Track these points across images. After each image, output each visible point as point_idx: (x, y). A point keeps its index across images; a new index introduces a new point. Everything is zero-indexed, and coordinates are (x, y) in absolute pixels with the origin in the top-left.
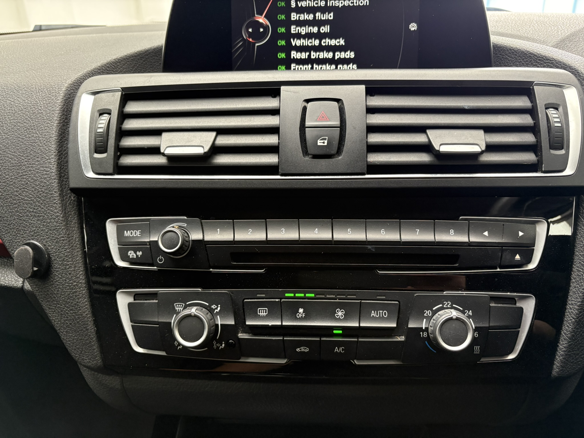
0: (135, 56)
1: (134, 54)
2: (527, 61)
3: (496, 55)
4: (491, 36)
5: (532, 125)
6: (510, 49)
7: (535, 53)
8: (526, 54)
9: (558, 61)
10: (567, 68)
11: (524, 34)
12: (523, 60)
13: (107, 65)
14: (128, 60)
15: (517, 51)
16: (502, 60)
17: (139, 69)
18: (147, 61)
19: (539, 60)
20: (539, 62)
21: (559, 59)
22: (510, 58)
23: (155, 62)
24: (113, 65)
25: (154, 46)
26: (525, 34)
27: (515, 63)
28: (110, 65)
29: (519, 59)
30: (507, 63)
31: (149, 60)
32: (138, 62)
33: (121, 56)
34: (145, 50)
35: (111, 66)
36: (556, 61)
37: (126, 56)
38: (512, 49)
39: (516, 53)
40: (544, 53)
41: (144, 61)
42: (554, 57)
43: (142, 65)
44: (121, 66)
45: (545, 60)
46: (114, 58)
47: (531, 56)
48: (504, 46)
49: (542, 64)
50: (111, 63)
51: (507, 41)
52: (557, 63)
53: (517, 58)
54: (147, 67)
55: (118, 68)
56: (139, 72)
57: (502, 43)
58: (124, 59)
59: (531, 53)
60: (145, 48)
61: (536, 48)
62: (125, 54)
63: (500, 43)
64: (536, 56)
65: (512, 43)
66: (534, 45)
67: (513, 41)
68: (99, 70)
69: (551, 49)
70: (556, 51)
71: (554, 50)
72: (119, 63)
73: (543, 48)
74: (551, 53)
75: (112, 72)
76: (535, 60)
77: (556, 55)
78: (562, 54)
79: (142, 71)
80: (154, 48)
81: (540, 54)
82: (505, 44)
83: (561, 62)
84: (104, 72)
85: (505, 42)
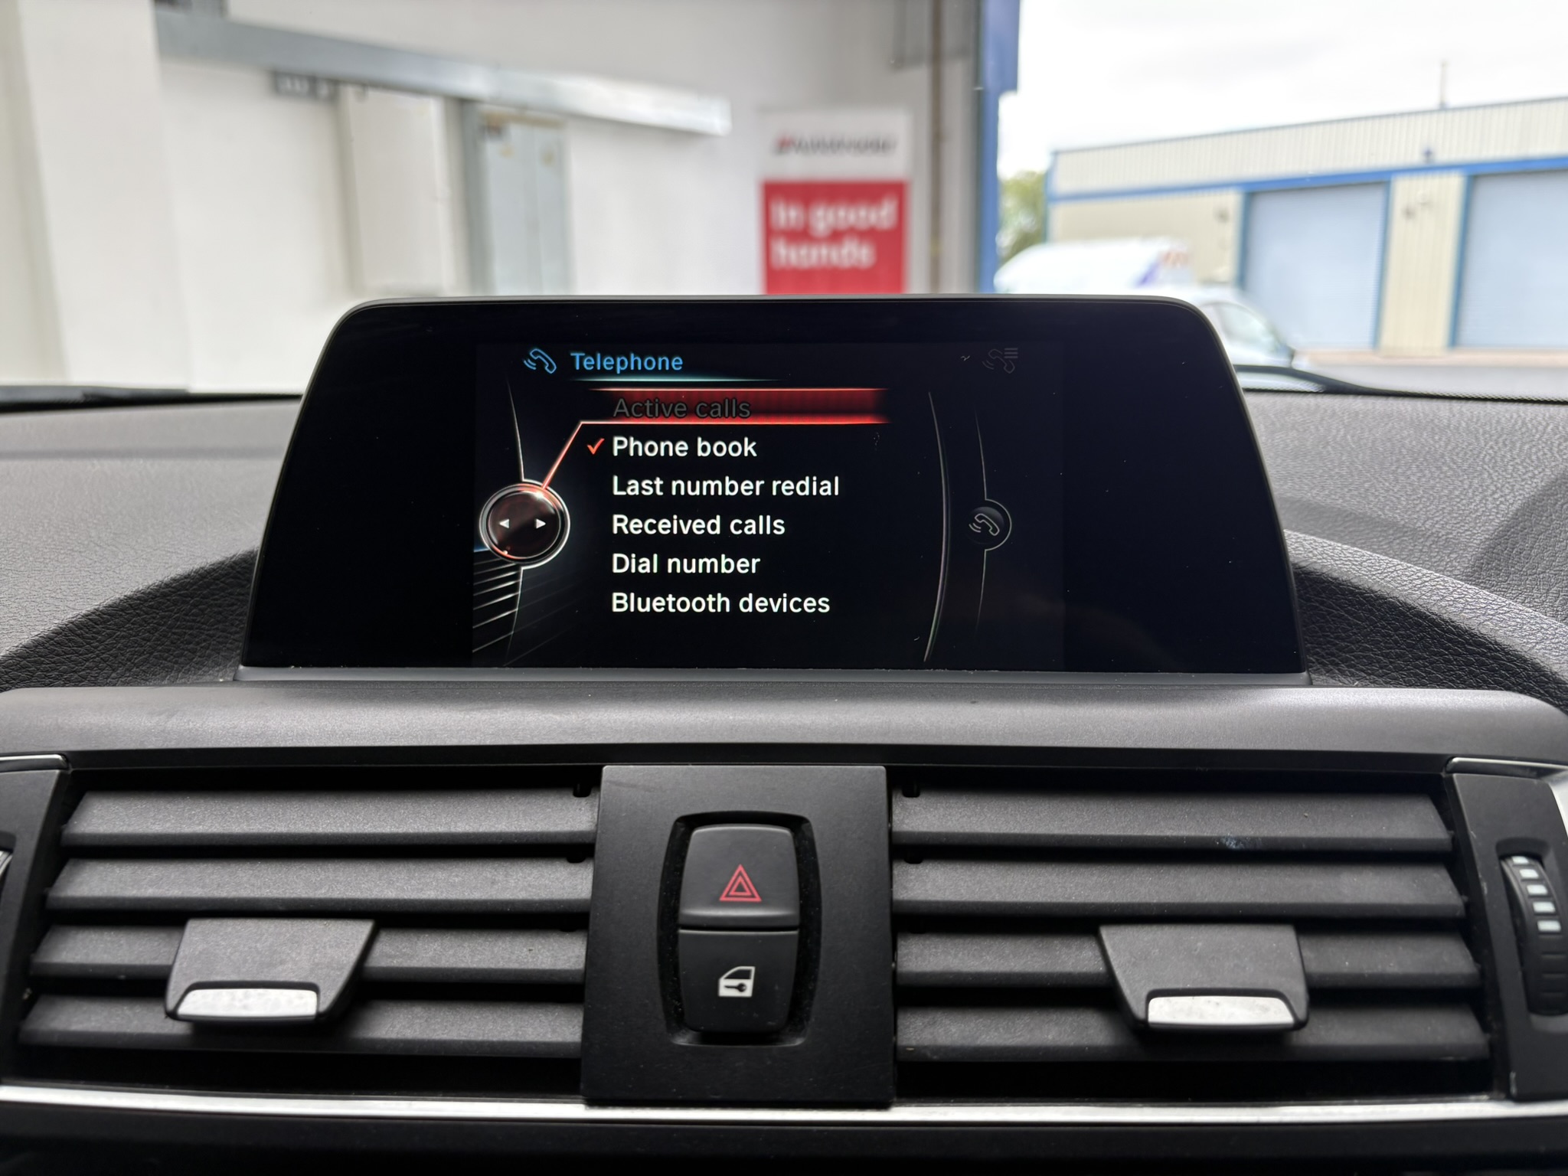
0: (164, 595)
1: (157, 591)
2: (1409, 637)
3: (1309, 604)
4: (1286, 532)
5: (1458, 914)
6: (1352, 592)
7: (1435, 617)
8: (1402, 613)
9: (1515, 655)
10: (1547, 683)
11: (1382, 510)
12: (1396, 630)
13: (56, 639)
14: (135, 609)
15: (1375, 600)
16: (1327, 621)
17: (174, 633)
18: (207, 603)
19: (1450, 640)
20: (1449, 648)
21: (1519, 649)
22: (1354, 618)
23: (233, 605)
24: (78, 635)
25: (234, 556)
26: (1386, 512)
27: (1368, 635)
28: (66, 635)
29: (1384, 627)
30: (1345, 631)
31: (214, 600)
32: (172, 611)
33: (111, 603)
34: (201, 571)
35: (70, 640)
36: (1507, 653)
37: (130, 598)
38: (1358, 593)
39: (1373, 605)
40: (1466, 622)
41: (195, 606)
42: (1498, 639)
43: (188, 618)
44: (108, 631)
45: (1470, 645)
46: (84, 612)
47: (1420, 625)
48: (1331, 578)
49: (1459, 655)
50: (70, 630)
51: (1337, 562)
52: (1511, 661)
53: (1376, 623)
54: (203, 624)
55: (98, 641)
56: (172, 643)
57: (1325, 570)
58: (122, 610)
59: (1420, 615)
60: (203, 565)
61: (1435, 598)
62: (126, 594)
63: (1317, 567)
64: (1438, 625)
65: (1354, 569)
66: (1426, 582)
67: (1357, 561)
68: (25, 658)
69: (1482, 601)
70: (1501, 612)
71: (1493, 606)
72: (101, 624)
73: (1457, 596)
74: (1486, 620)
75: (74, 658)
76: (1435, 639)
77: (1505, 633)
78: (1525, 627)
79: (187, 637)
80: (234, 562)
81: (1453, 622)
82: (1335, 575)
83: (1525, 661)
84: (42, 663)
85: (1332, 565)
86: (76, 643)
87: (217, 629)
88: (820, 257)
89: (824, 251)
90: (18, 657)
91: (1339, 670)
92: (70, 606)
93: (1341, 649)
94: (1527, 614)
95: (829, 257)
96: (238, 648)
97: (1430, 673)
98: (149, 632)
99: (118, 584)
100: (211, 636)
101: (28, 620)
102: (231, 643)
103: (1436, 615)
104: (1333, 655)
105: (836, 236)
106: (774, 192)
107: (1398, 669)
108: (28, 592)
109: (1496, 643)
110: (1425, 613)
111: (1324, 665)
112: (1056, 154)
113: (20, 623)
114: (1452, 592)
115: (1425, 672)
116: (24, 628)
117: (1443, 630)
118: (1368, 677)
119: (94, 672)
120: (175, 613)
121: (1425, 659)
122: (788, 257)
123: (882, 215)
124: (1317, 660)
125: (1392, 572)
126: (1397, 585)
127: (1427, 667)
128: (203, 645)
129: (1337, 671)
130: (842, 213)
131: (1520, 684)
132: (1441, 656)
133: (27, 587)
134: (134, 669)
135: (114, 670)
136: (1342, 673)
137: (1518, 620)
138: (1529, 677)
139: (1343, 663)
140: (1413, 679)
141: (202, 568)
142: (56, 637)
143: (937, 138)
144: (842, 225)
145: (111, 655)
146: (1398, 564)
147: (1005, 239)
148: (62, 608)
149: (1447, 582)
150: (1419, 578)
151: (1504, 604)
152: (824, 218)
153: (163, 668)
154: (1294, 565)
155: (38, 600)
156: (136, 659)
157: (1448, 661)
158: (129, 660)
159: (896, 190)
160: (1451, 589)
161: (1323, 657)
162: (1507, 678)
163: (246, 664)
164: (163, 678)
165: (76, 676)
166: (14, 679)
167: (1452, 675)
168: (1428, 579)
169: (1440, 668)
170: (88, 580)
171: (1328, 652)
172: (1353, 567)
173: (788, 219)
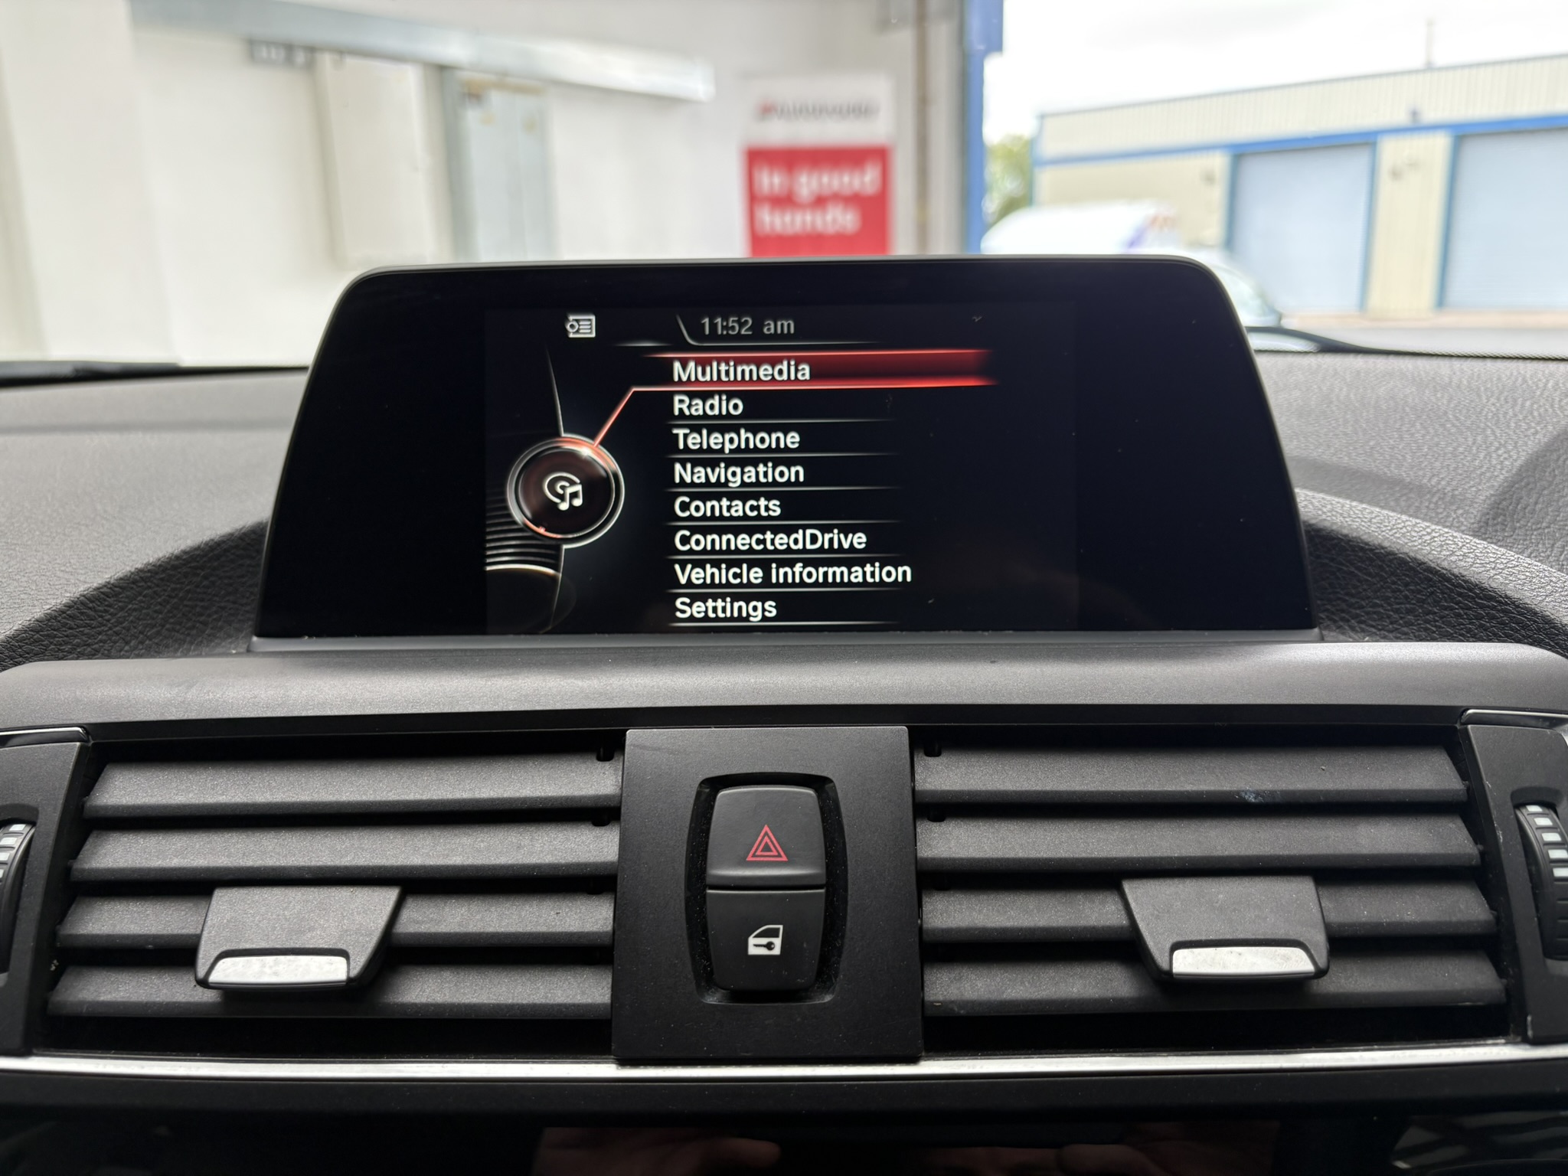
0: (175, 568)
1: (168, 563)
2: (1419, 592)
3: (1319, 561)
4: (1297, 490)
5: (1473, 862)
6: (1362, 549)
7: (1445, 572)
8: (1412, 569)
10: (1557, 635)
12: (1407, 585)
13: (68, 612)
14: (146, 582)
15: (1385, 556)
16: (1338, 578)
17: (186, 606)
18: (218, 575)
19: (1460, 594)
20: (1460, 602)
21: (1529, 602)
22: (1365, 574)
24: (90, 608)
25: (244, 527)
27: (1379, 591)
28: (78, 609)
29: (1394, 583)
30: (1355, 587)
31: (225, 572)
32: (182, 583)
33: (121, 576)
34: (211, 544)
35: (82, 613)
36: (1518, 607)
37: (140, 571)
38: (1367, 549)
39: (1383, 561)
40: (1476, 576)
41: (205, 578)
42: (1508, 592)
44: (120, 604)
45: (1481, 599)
46: (95, 585)
47: (1431, 580)
48: (1341, 535)
49: (1470, 608)
50: (82, 603)
51: (1347, 519)
52: (1522, 614)
53: (1386, 579)
54: (214, 595)
55: (110, 614)
56: (183, 614)
57: (1334, 527)
58: (133, 583)
59: (1430, 570)
60: (212, 537)
61: (1444, 553)
62: (137, 566)
63: (1327, 524)
64: (1449, 580)
65: (1363, 526)
66: (1434, 537)
67: (1366, 518)
68: (38, 632)
69: (1491, 555)
70: (1511, 566)
71: (1503, 560)
72: (113, 596)
73: (1467, 551)
74: (1496, 574)
75: (87, 631)
76: (1446, 593)
77: (1515, 587)
78: (1534, 580)
79: (198, 609)
80: (245, 534)
81: (1463, 576)
82: (1345, 531)
83: (1535, 613)
84: (55, 636)
85: (1342, 522)
86: (88, 616)
87: (228, 601)
88: (804, 223)
89: (808, 218)
90: (31, 631)
91: (1350, 626)
92: (81, 579)
93: (1351, 605)
94: (1536, 568)
95: (813, 223)
96: (249, 619)
97: (1440, 627)
98: (161, 604)
99: (128, 557)
100: (223, 608)
101: (39, 593)
102: (242, 615)
103: (1446, 570)
104: (1343, 611)
105: (820, 202)
106: (757, 158)
107: (1409, 624)
108: (37, 565)
109: (1507, 597)
110: (1435, 568)
111: (1335, 621)
112: (1042, 117)
113: (31, 597)
114: (1461, 548)
115: (1436, 626)
116: (35, 602)
117: (1453, 585)
118: (1378, 633)
119: (107, 645)
120: (187, 585)
121: (1436, 613)
122: (772, 224)
123: (866, 180)
124: (1327, 617)
125: (1401, 529)
126: (1406, 541)
127: (1437, 621)
128: (215, 617)
129: (1347, 627)
130: (825, 179)
131: (1530, 637)
132: (1451, 610)
133: (35, 561)
134: (147, 642)
135: (127, 643)
136: (1353, 629)
137: (1528, 574)
138: (1539, 629)
139: (1353, 619)
140: (1423, 634)
141: (212, 540)
142: (68, 610)
143: (923, 102)
144: (826, 192)
145: (124, 628)
146: (1407, 521)
147: (991, 204)
148: (73, 581)
149: (1456, 537)
150: (1429, 534)
151: (1513, 558)
152: (807, 184)
153: (176, 641)
154: (1304, 522)
155: (48, 574)
156: (148, 631)
157: (1459, 615)
158: (141, 633)
159: (879, 155)
160: (1460, 544)
161: (1333, 613)
162: (1517, 631)
163: (259, 635)
164: (176, 651)
165: (89, 649)
166: (28, 653)
167: (1462, 629)
168: (1437, 535)
169: (1450, 622)
170: (97, 553)
171: (1338, 608)
172: (1363, 523)
173: (771, 185)
